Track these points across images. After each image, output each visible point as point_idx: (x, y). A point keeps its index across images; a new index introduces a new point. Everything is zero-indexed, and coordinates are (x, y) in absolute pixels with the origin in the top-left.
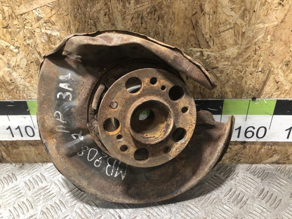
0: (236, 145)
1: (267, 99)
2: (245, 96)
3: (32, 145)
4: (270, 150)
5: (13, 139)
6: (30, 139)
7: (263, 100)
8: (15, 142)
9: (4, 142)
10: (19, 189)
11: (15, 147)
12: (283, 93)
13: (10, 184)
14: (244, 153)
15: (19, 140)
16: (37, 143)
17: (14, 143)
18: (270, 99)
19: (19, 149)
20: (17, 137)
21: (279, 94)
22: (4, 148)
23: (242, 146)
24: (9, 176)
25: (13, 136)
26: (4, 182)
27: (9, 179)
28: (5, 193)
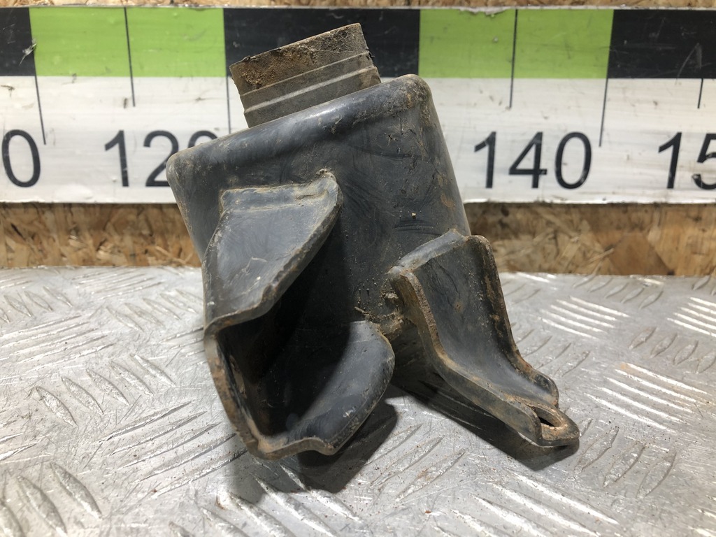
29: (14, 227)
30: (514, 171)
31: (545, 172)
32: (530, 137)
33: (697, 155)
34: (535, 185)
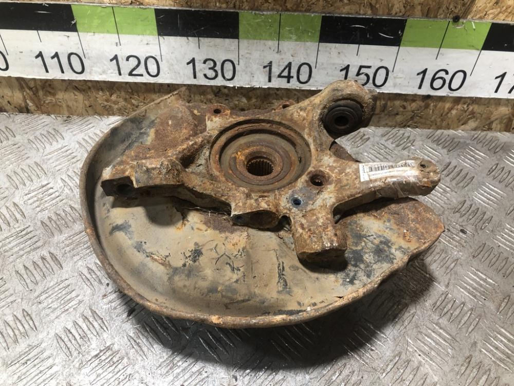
0: (414, 101)
1: (476, 21)
2: (442, 14)
3: (78, 89)
4: (466, 111)
5: (46, 77)
6: (77, 77)
7: (470, 21)
8: (49, 83)
9: (30, 82)
10: (70, 152)
11: (50, 92)
12: (504, 11)
13: (54, 143)
14: (424, 116)
15: (58, 78)
16: (87, 87)
17: (47, 84)
18: (481, 21)
19: (57, 97)
20: (54, 74)
21: (496, 13)
22: (30, 94)
23: (423, 104)
24: (48, 132)
25: (47, 71)
26: (43, 141)
27: (51, 137)
28: (49, 156)
29: (76, 87)
30: (280, 76)
31: (293, 77)
32: (286, 63)
33: (356, 73)
34: (288, 82)
